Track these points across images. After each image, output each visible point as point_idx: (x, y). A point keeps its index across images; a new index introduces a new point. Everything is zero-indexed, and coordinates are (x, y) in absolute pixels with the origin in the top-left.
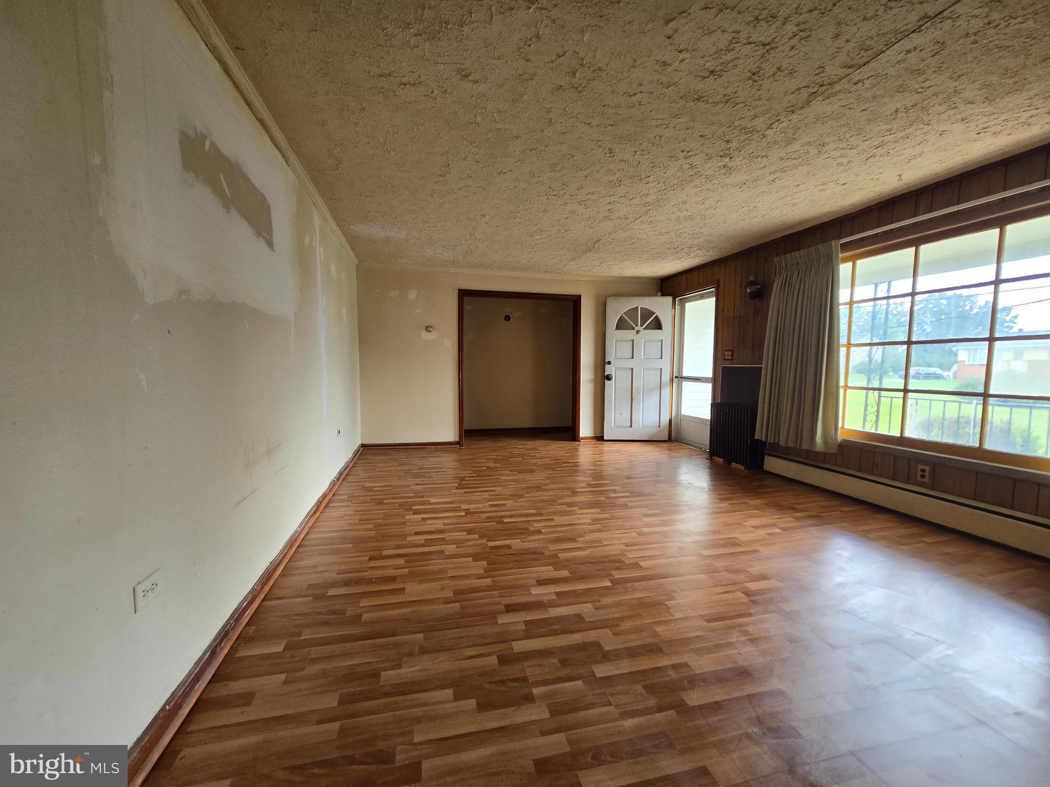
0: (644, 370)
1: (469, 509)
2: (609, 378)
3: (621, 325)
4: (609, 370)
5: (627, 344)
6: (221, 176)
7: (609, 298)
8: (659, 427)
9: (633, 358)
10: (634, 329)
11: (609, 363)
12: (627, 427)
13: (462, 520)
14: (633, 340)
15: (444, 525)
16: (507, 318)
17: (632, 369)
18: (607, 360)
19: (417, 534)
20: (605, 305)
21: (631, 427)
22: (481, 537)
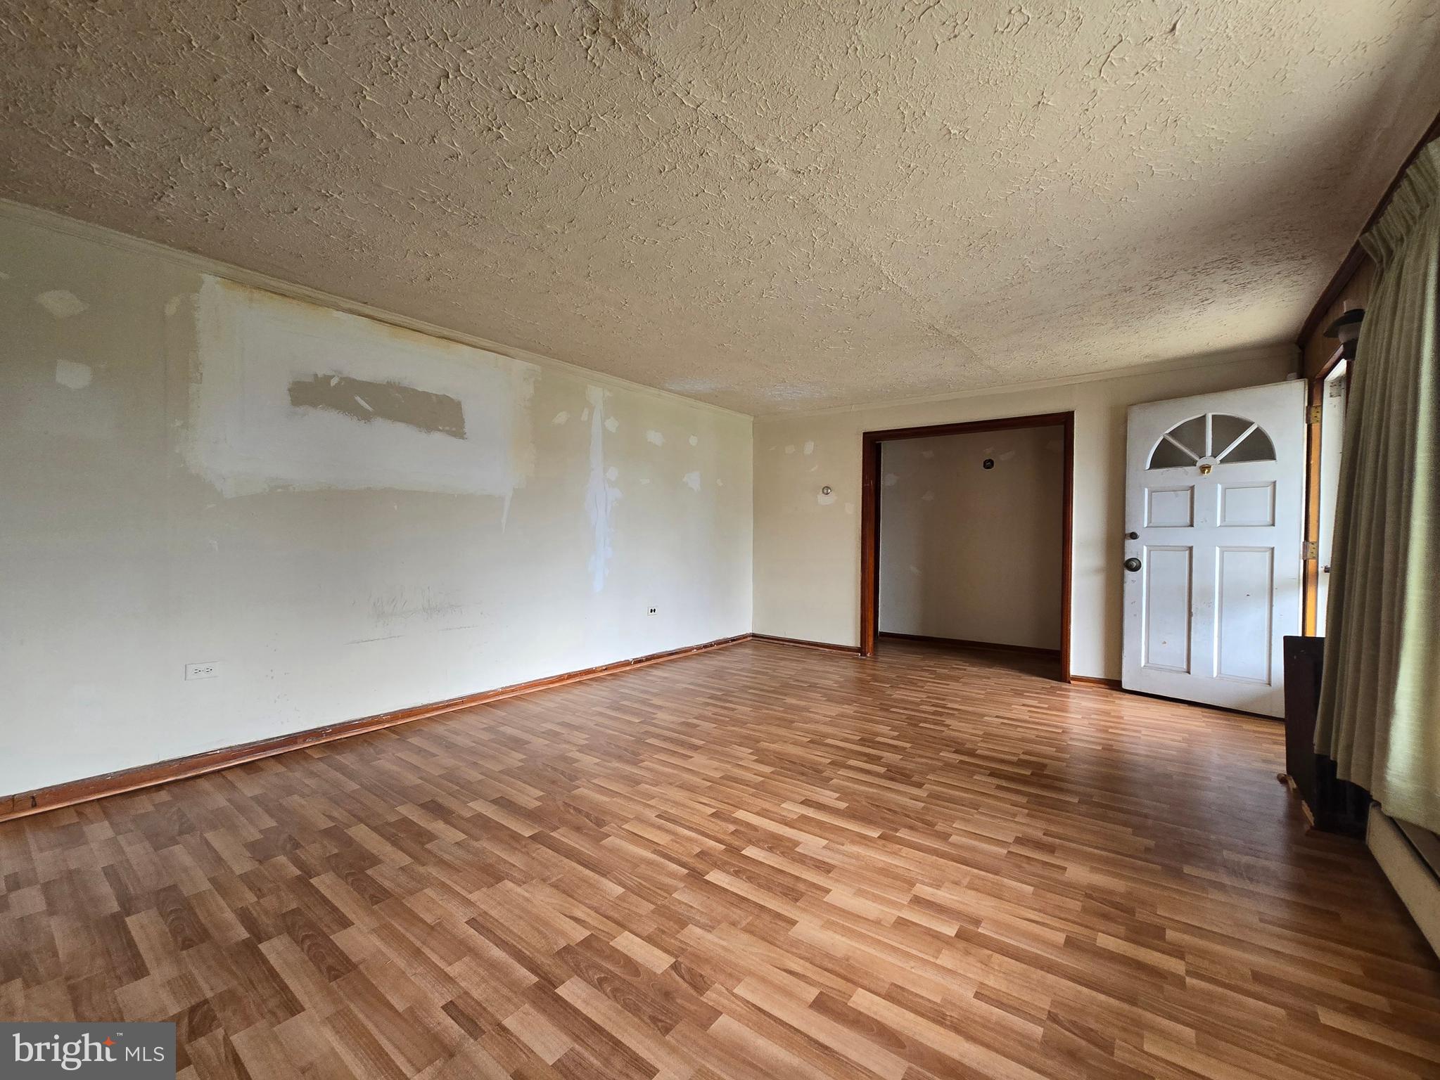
0: (1222, 553)
2: (1134, 566)
3: (1165, 457)
4: (1132, 549)
5: (1177, 496)
6: (358, 398)
7: (1135, 408)
8: (1270, 684)
9: (1192, 525)
10: (1193, 463)
11: (1134, 536)
12: (1178, 672)
14: (1192, 488)
16: (989, 464)
17: (1191, 549)
18: (1129, 530)
20: (1124, 421)
21: (1189, 672)
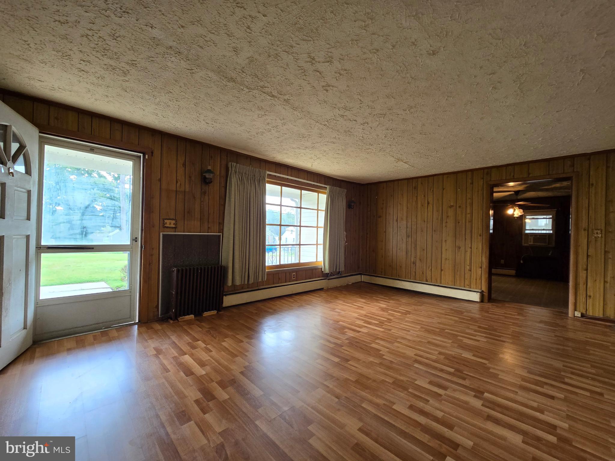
1: (475, 396)
13: (492, 388)
15: (517, 392)
19: (552, 397)
22: (489, 368)
